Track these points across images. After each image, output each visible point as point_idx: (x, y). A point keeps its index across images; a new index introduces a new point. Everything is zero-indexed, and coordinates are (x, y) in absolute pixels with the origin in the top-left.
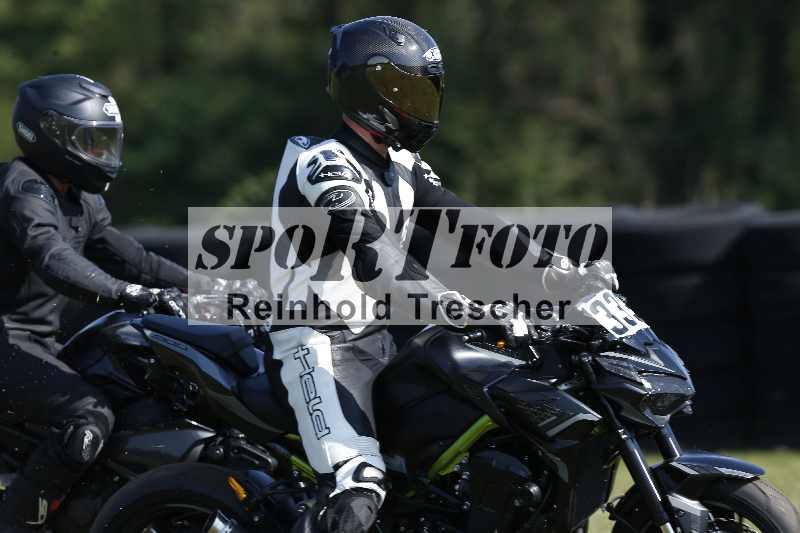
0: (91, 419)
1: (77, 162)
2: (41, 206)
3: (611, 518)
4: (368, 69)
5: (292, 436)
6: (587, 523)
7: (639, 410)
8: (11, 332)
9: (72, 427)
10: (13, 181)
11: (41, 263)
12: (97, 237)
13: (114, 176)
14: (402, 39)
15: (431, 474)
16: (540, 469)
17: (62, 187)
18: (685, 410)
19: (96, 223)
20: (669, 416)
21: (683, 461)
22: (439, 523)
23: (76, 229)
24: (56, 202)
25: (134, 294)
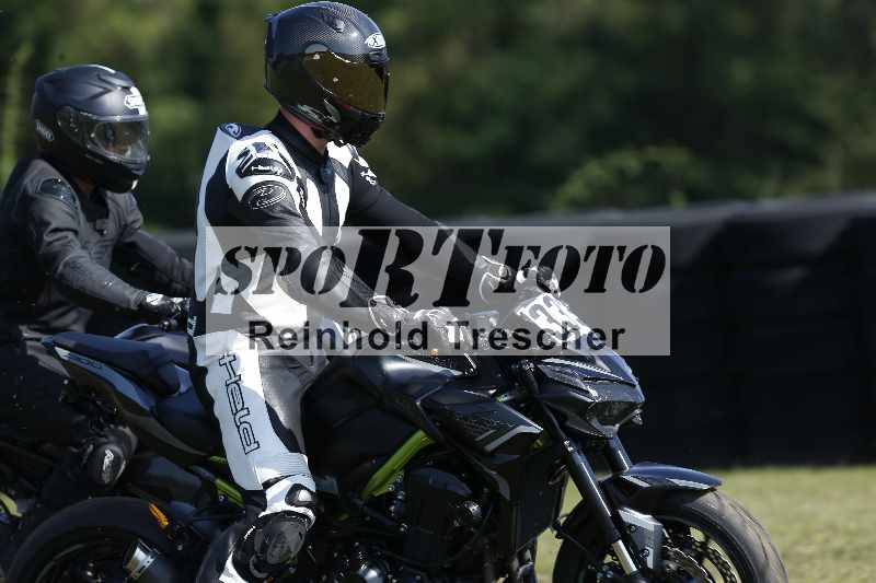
0: (112, 438)
1: (97, 161)
2: (61, 209)
3: (557, 537)
4: (306, 59)
5: (216, 458)
6: (535, 542)
7: (585, 419)
8: (29, 343)
9: (91, 447)
10: (32, 181)
11: (55, 272)
12: (128, 240)
13: (140, 173)
14: (341, 25)
15: (365, 495)
16: (479, 487)
17: (86, 188)
18: (634, 420)
19: (126, 225)
20: (618, 425)
21: (632, 474)
22: (374, 548)
23: (101, 232)
24: (78, 202)
25: (154, 304)
